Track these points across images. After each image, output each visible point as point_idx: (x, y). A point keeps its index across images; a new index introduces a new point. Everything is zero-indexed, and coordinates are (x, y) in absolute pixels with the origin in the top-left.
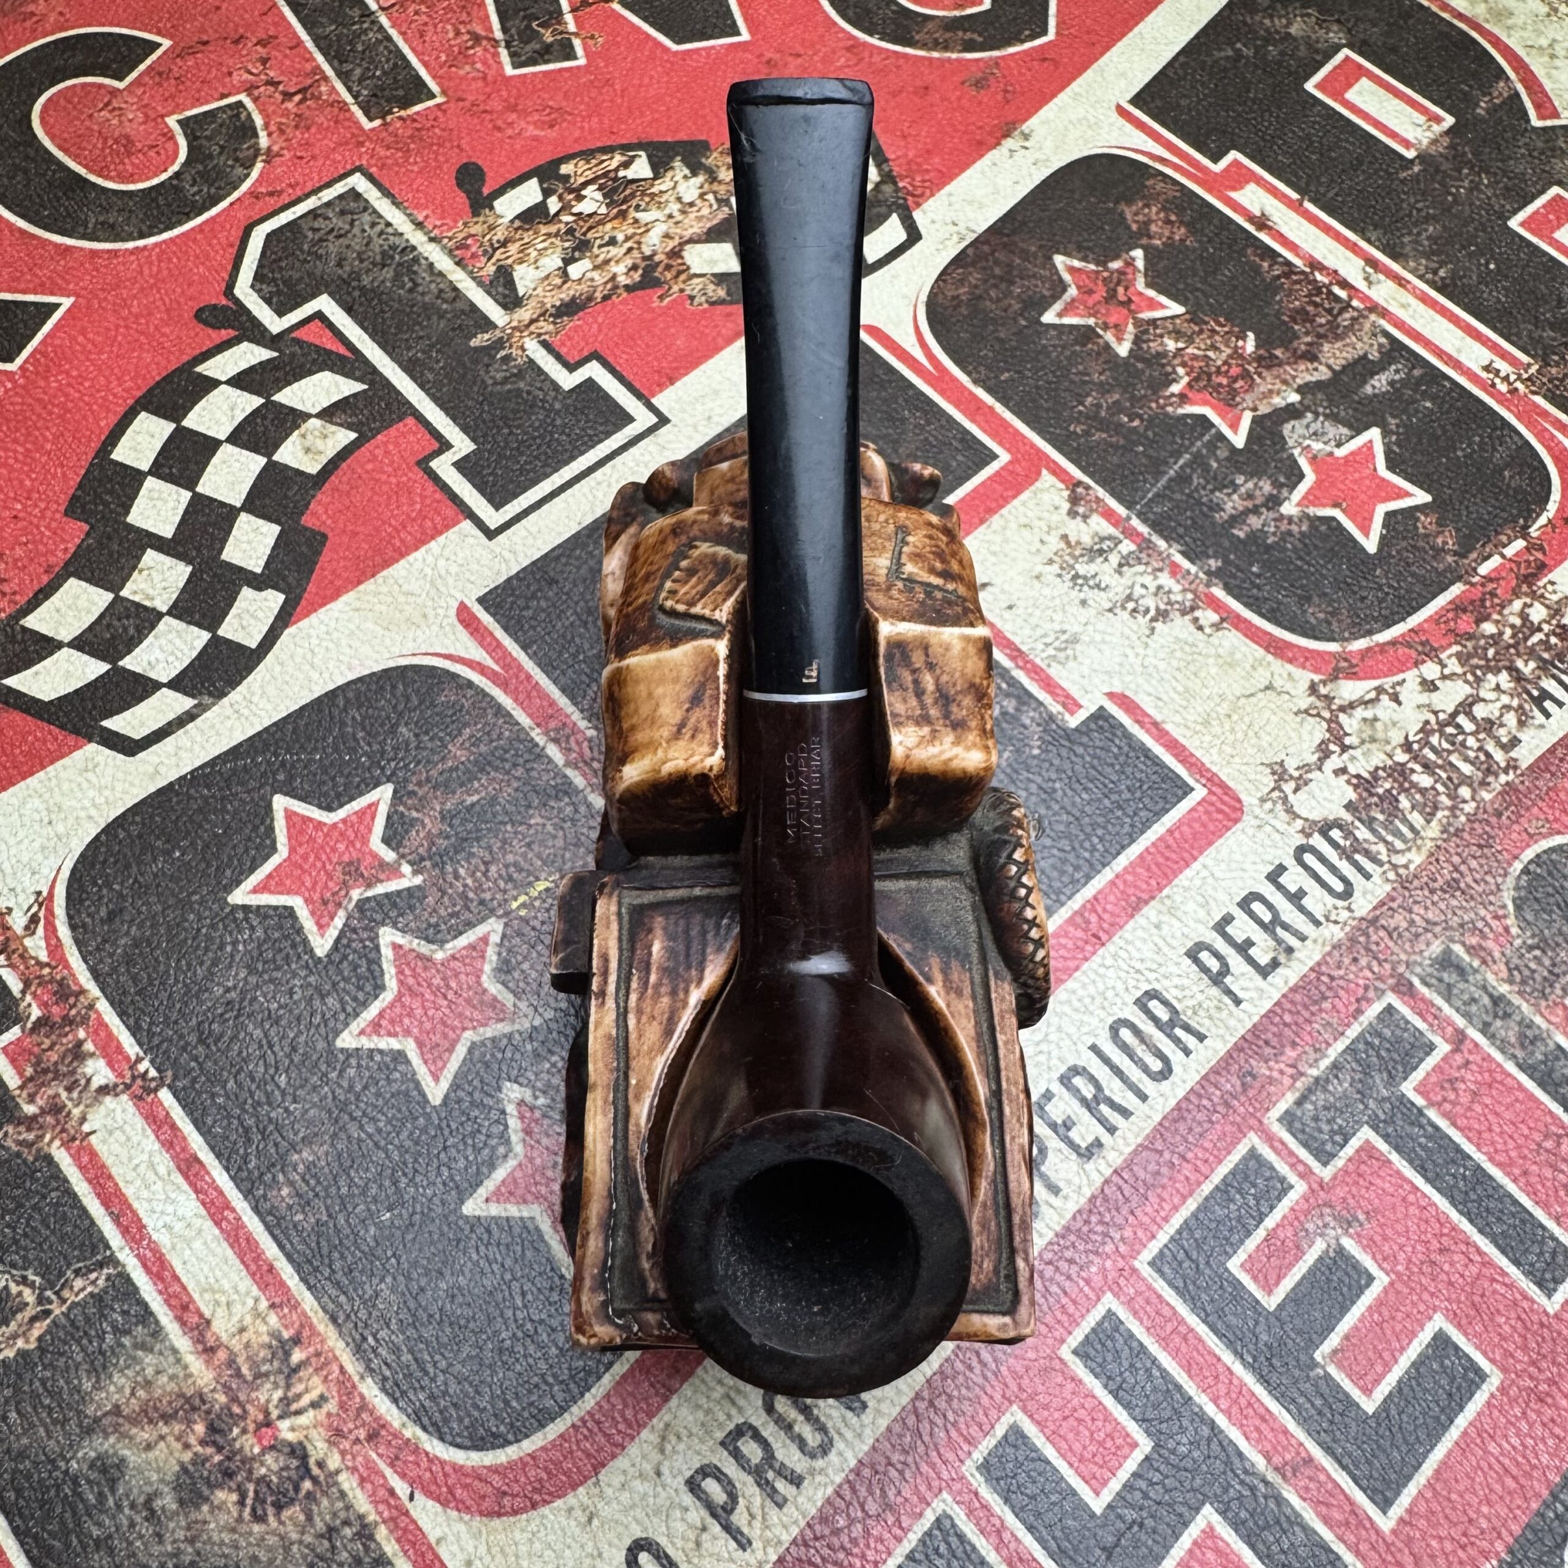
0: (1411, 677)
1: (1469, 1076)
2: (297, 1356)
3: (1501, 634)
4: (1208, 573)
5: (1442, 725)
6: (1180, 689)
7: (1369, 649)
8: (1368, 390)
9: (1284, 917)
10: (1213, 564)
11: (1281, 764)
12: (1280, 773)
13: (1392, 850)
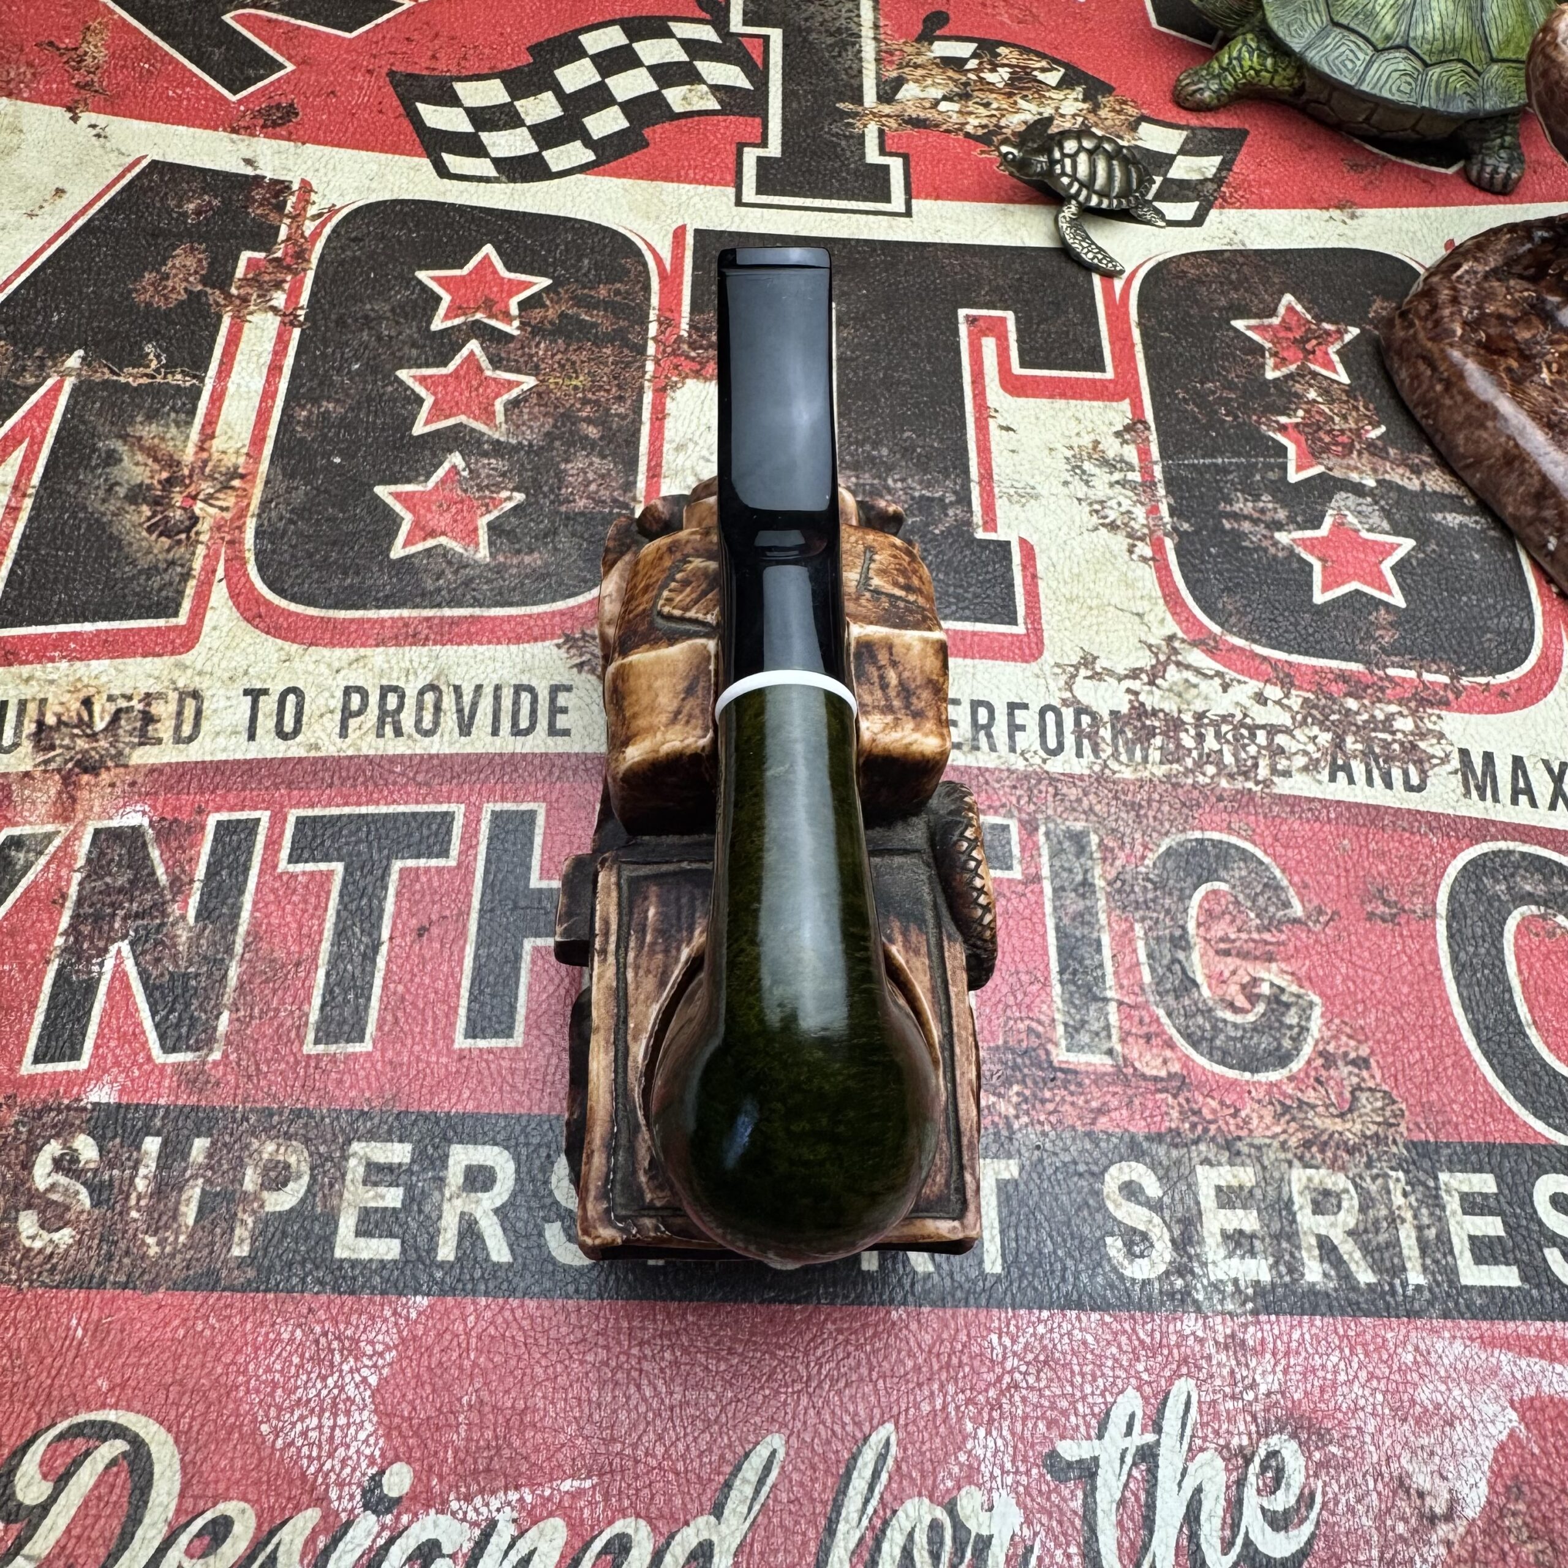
0: (1254, 686)
1: (1015, 901)
2: (236, 483)
3: (1358, 713)
4: (1175, 529)
5: (1242, 724)
6: (1076, 570)
7: (1243, 650)
8: (1439, 517)
9: (994, 730)
10: (1186, 526)
11: (1095, 658)
12: (1088, 660)
13: (1116, 755)
